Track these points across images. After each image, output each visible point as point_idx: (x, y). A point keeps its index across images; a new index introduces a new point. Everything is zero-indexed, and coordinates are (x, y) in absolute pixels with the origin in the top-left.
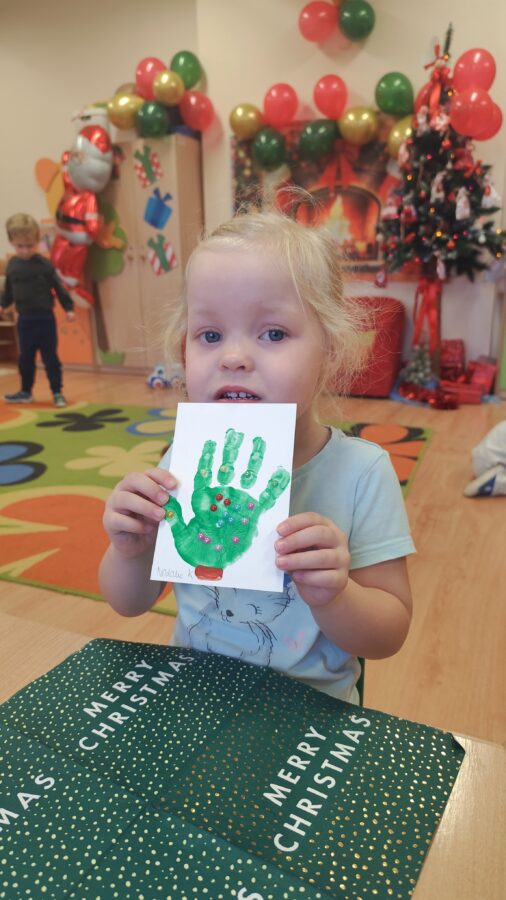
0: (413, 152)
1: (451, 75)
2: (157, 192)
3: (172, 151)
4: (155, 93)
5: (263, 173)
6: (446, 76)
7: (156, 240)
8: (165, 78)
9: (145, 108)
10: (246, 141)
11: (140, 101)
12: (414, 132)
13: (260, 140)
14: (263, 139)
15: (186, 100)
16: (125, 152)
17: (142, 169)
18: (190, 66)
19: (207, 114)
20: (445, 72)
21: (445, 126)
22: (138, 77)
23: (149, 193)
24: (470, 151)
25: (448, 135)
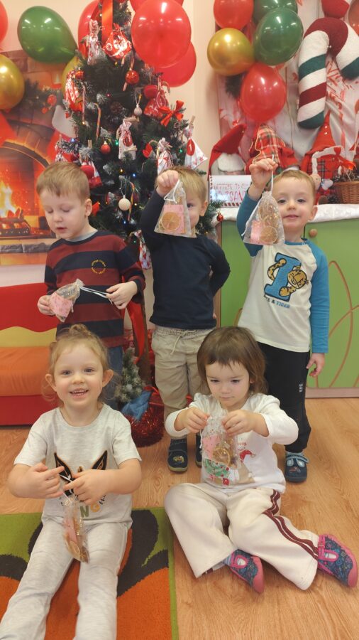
24: (161, 94)
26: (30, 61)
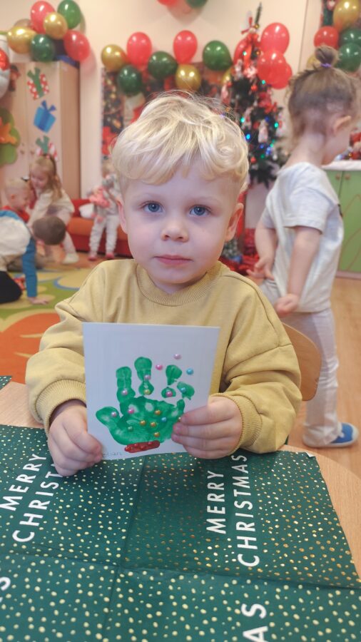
0: (231, 92)
1: (259, 40)
2: (44, 104)
3: (57, 73)
4: (45, 28)
5: (125, 98)
6: (256, 39)
7: (42, 140)
8: (53, 18)
9: (37, 39)
10: (113, 73)
11: (33, 33)
12: (232, 78)
13: (123, 73)
14: (126, 72)
15: (68, 37)
16: (21, 71)
17: (33, 86)
18: (73, 11)
19: (85, 49)
20: (255, 37)
21: (254, 75)
22: (32, 14)
23: (38, 103)
24: (270, 95)
25: (255, 82)
26: (206, 68)
